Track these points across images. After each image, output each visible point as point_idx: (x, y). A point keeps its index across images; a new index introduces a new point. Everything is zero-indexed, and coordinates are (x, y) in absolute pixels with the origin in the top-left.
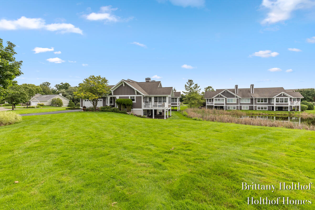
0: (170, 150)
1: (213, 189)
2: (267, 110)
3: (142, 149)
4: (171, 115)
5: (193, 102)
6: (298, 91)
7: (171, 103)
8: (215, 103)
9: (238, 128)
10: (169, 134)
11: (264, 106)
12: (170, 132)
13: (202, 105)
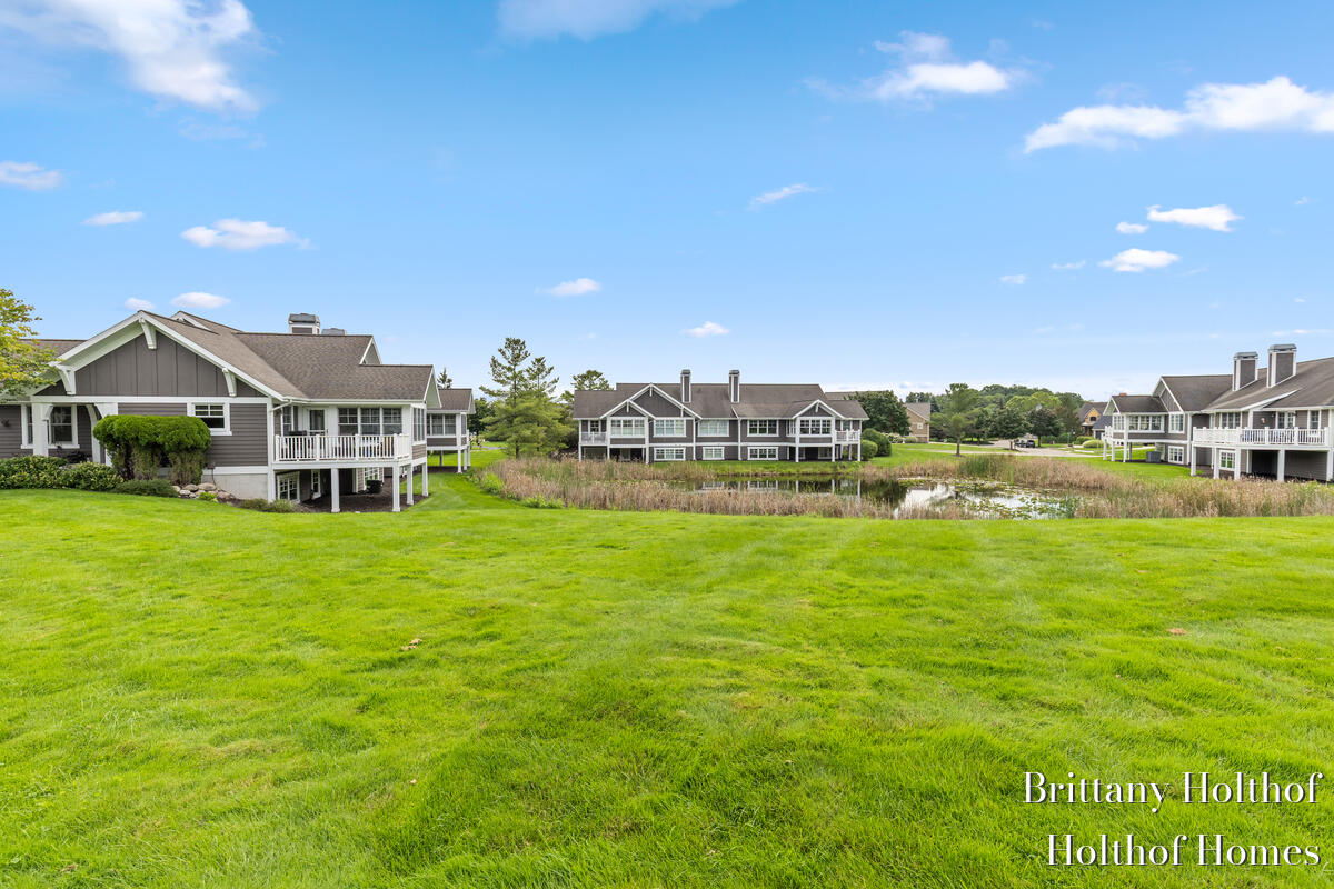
0: (402, 651)
1: (569, 783)
2: (777, 458)
3: (247, 667)
4: (425, 493)
5: (528, 433)
6: (855, 398)
7: (426, 436)
8: (613, 437)
9: (683, 528)
10: (403, 577)
11: (768, 446)
12: (412, 568)
13: (563, 445)
